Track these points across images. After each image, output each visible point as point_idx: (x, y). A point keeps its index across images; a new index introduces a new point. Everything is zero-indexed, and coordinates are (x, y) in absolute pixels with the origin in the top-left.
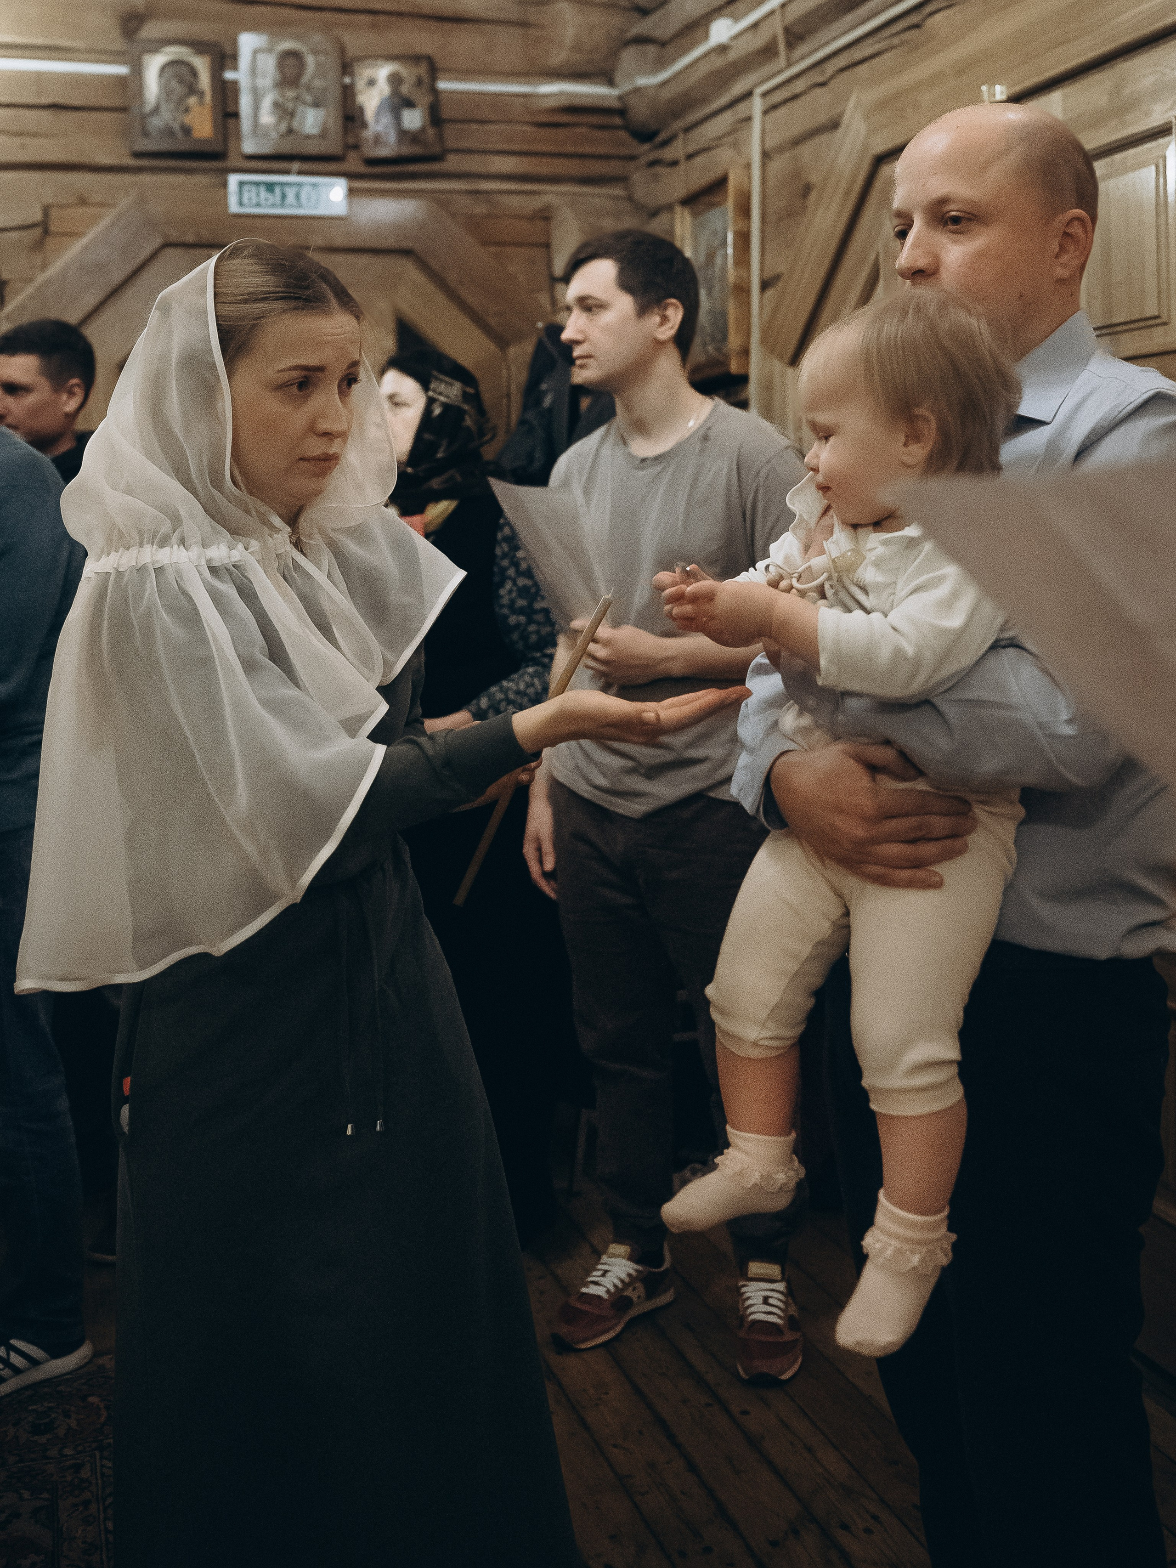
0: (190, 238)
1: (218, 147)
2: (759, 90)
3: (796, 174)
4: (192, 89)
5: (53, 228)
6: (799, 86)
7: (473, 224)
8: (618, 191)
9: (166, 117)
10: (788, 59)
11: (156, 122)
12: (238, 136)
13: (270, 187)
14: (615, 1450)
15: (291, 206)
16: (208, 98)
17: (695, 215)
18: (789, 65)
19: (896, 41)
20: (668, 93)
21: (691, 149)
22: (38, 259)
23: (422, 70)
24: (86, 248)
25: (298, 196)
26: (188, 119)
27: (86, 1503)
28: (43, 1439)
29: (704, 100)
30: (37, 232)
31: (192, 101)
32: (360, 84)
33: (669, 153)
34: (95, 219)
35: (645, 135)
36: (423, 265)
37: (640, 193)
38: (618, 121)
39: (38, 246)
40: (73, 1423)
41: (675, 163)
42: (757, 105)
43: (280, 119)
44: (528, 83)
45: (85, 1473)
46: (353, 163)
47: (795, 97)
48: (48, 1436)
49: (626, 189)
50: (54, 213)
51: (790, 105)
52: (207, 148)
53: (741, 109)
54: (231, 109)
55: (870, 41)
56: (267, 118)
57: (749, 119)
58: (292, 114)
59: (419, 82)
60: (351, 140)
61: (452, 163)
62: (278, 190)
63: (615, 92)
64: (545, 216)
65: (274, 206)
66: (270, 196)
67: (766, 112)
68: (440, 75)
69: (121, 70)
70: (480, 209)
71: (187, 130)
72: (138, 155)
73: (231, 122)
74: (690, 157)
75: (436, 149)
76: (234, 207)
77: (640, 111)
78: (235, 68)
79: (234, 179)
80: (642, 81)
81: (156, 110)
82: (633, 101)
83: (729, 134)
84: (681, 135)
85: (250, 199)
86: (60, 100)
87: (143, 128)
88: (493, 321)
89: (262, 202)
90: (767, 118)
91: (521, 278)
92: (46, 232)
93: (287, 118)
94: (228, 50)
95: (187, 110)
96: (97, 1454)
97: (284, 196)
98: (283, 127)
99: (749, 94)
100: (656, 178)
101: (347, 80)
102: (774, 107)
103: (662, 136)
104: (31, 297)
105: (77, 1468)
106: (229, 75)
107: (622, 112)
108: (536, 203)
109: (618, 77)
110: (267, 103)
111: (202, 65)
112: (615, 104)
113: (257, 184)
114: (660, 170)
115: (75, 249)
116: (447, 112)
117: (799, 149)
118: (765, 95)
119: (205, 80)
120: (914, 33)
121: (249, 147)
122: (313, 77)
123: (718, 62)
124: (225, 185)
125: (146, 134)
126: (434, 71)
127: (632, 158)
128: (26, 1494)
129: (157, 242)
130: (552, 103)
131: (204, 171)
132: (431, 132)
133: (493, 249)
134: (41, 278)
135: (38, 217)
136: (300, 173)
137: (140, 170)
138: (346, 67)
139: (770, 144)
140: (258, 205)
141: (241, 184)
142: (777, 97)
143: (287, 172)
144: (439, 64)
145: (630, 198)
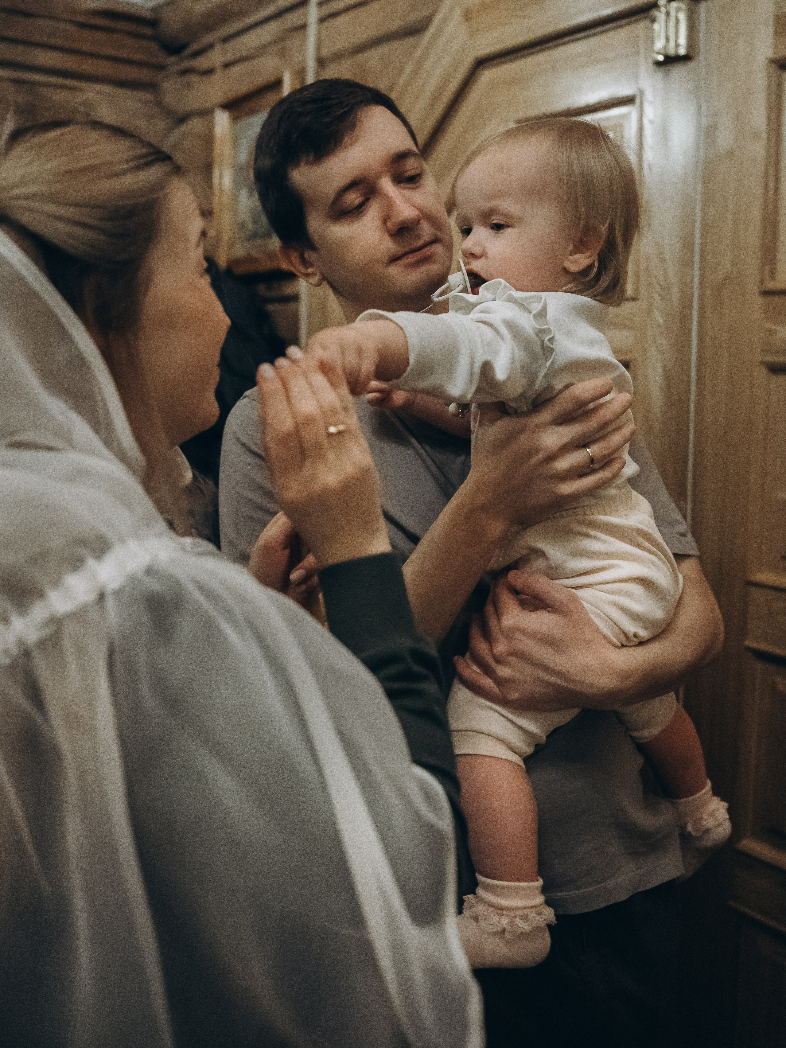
8: (148, 95)
17: (235, 119)
21: (229, 58)
33: (202, 63)
35: (174, 47)
37: (170, 99)
38: (148, 31)
41: (210, 72)
42: (312, 13)
49: (155, 94)
51: (354, 13)
53: (292, 19)
57: (304, 27)
63: (149, 4)
67: (322, 21)
74: (227, 66)
77: (173, 23)
82: (166, 14)
83: (274, 43)
84: (218, 45)
90: (325, 26)
99: (301, 4)
100: (189, 85)
102: (334, 15)
103: (194, 47)
107: (154, 22)
108: (77, 98)
112: (147, 14)
114: (194, 78)
117: (361, 57)
118: (322, 3)
127: (161, 68)
139: (328, 51)
142: (339, 5)
145: (159, 104)
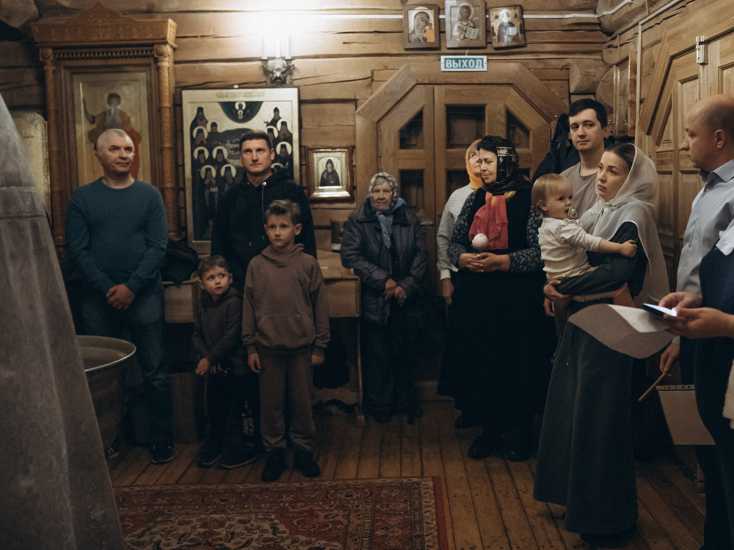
0: (426, 81)
1: (437, 46)
2: (640, 23)
3: (651, 58)
4: (427, 23)
5: (375, 79)
6: (652, 23)
7: (538, 73)
8: (598, 57)
9: (418, 34)
10: (649, 12)
11: (413, 37)
12: (445, 41)
13: (457, 60)
14: (533, 520)
15: (465, 68)
16: (433, 27)
17: (620, 70)
18: (649, 14)
19: (679, 11)
20: (614, 18)
21: (622, 42)
22: (369, 91)
23: (517, 11)
24: (387, 86)
25: (467, 64)
26: (425, 35)
27: (359, 515)
28: (349, 498)
29: (627, 23)
30: (370, 79)
31: (427, 28)
32: (492, 18)
33: (615, 43)
34: (390, 75)
35: (609, 33)
36: (517, 89)
37: (605, 58)
38: (598, 28)
39: (370, 85)
40: (359, 495)
41: (616, 47)
42: (640, 29)
43: (461, 33)
44: (560, 14)
45: (360, 508)
46: (490, 50)
47: (651, 27)
48: (351, 498)
49: (601, 56)
50: (375, 72)
51: (650, 30)
52: (433, 46)
53: (636, 29)
54: (442, 30)
55: (672, 9)
56: (456, 33)
57: (638, 34)
58: (466, 31)
59: (516, 16)
60: (489, 41)
61: (529, 48)
62: (460, 61)
63: (596, 16)
64: (567, 68)
65: (458, 68)
66: (457, 64)
67: (643, 32)
68: (524, 12)
69: (401, 17)
70: (541, 66)
71: (425, 39)
72: (406, 49)
73: (442, 35)
74: (620, 45)
75: (523, 43)
76: (443, 69)
77: (606, 24)
78: (444, 14)
79: (443, 58)
80: (605, 13)
81: (413, 32)
82: (603, 20)
83: (632, 38)
84: (618, 36)
85: (449, 65)
86: (378, 30)
87: (409, 40)
88: (545, 111)
89: (454, 66)
90: (643, 34)
91: (557, 94)
92: (372, 80)
93: (464, 33)
94: (441, 7)
95: (425, 31)
96: (365, 503)
97: (462, 63)
98: (462, 37)
99: (637, 24)
100: (610, 52)
101: (487, 16)
102: (645, 30)
103: (614, 35)
104: (366, 105)
105: (358, 506)
106: (441, 17)
107: (600, 24)
108: (564, 63)
109: (597, 11)
110: (456, 27)
111: (431, 13)
112: (597, 21)
113: (452, 59)
114: (612, 49)
115: (383, 86)
116: (527, 27)
117: (652, 48)
118: (642, 25)
119: (432, 20)
120: (683, 9)
121: (449, 45)
122: (474, 16)
123: (629, 9)
124: (440, 60)
125: (409, 41)
126: (522, 11)
127: (604, 43)
128: (341, 511)
129: (414, 83)
130: (570, 22)
131: (432, 54)
132: (520, 36)
133: (546, 82)
134: (371, 98)
135: (369, 75)
136: (469, 54)
137: (407, 55)
138: (487, 12)
139: (644, 45)
140: (452, 68)
141: (446, 59)
142: (646, 26)
143: (464, 54)
144: (524, 8)
145: (602, 60)
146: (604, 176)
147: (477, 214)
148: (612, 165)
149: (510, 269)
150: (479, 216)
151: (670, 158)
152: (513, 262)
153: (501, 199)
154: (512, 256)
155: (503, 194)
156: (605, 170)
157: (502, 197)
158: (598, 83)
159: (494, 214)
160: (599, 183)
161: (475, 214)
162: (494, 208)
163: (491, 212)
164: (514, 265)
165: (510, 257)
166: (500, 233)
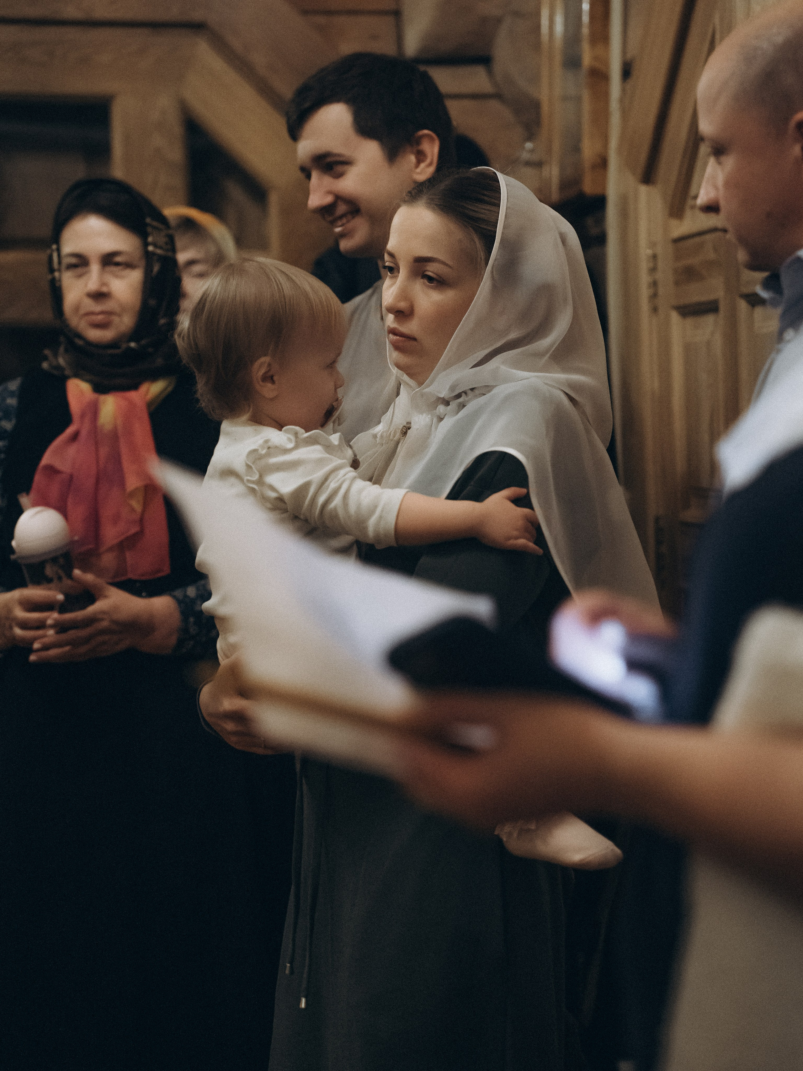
36: (220, 43)
146: (404, 295)
147: (46, 459)
148: (425, 252)
149: (180, 643)
150: (58, 465)
151: (712, 256)
152: (192, 620)
153: (132, 405)
154: (186, 596)
155: (135, 387)
156: (403, 273)
157: (133, 395)
158: (499, 20)
159: (116, 458)
160: (390, 319)
161: (40, 457)
162: (114, 436)
163: (104, 451)
164: (193, 630)
165: (179, 602)
166: (141, 521)
